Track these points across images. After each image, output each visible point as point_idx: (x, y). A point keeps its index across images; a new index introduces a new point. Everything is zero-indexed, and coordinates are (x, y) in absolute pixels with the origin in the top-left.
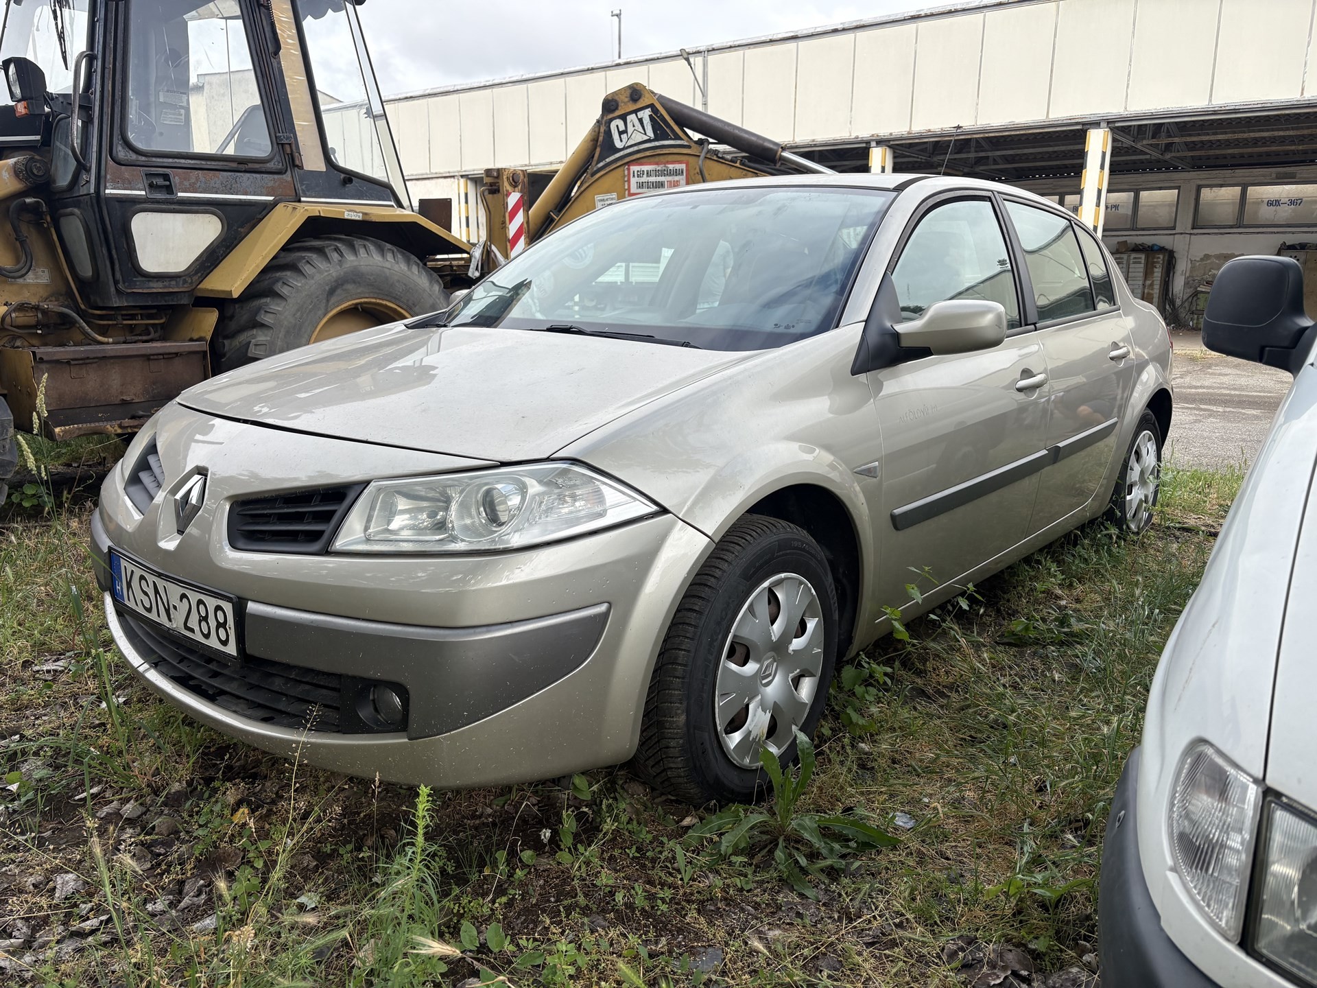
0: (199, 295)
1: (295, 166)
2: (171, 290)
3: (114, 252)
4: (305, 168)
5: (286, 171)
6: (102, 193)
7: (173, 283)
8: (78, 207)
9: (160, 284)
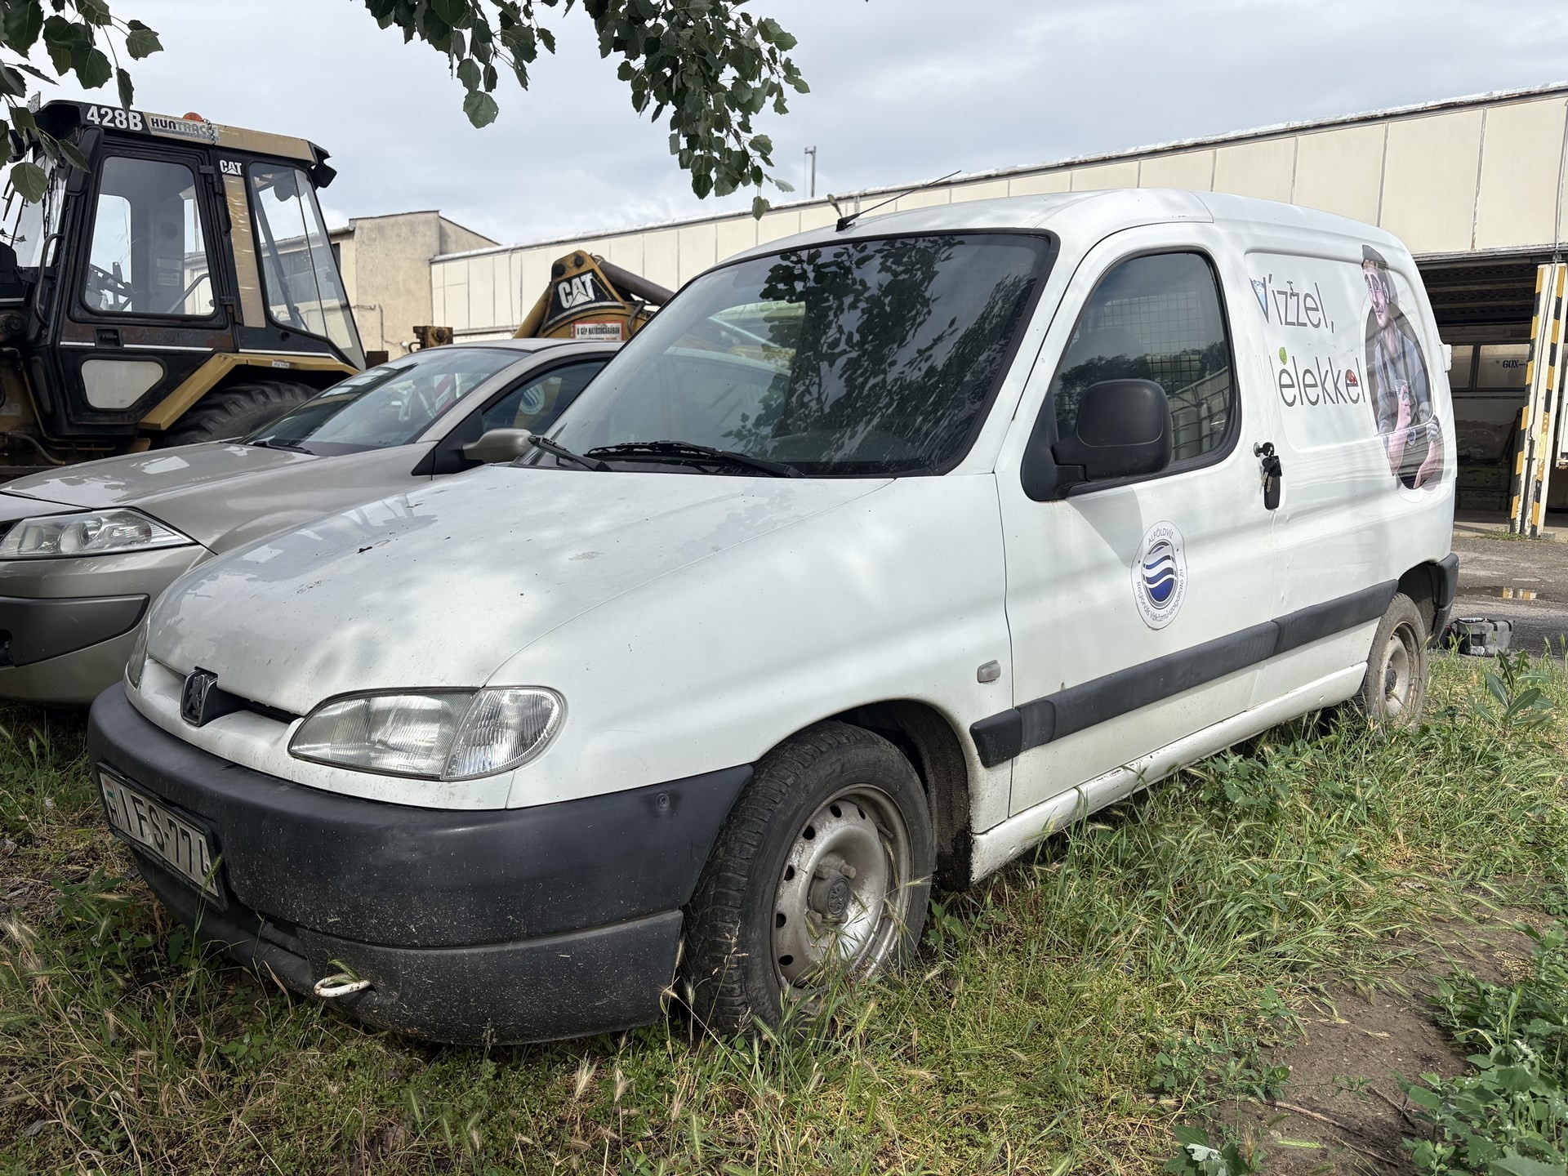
0: (141, 427)
1: (235, 323)
2: (117, 423)
3: (66, 391)
4: (246, 325)
5: (227, 327)
6: (57, 344)
7: (119, 417)
8: (41, 355)
9: (107, 418)
